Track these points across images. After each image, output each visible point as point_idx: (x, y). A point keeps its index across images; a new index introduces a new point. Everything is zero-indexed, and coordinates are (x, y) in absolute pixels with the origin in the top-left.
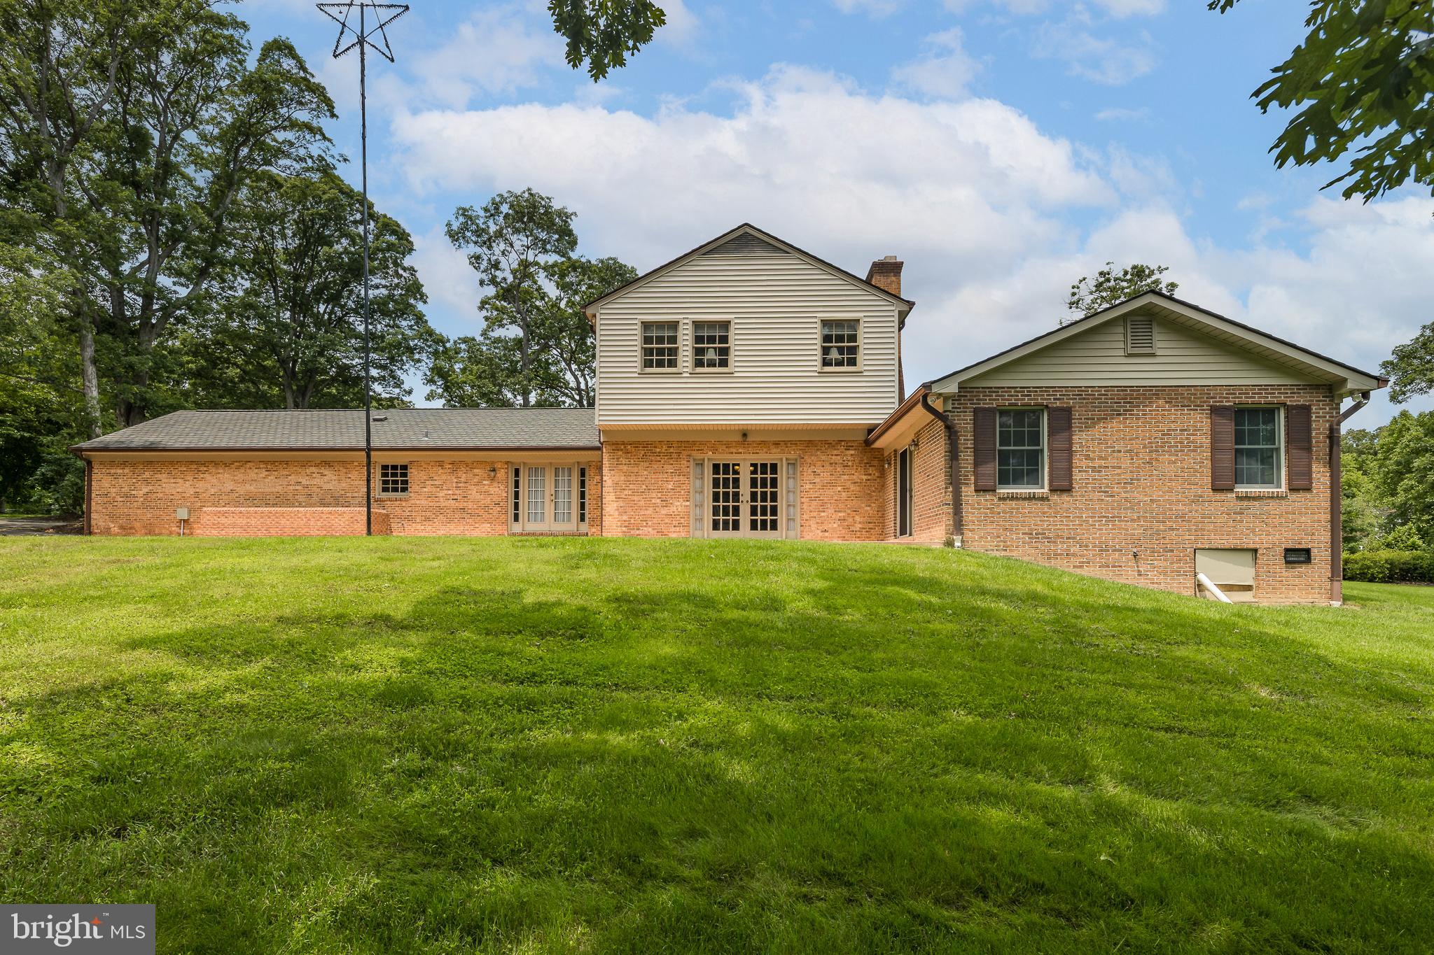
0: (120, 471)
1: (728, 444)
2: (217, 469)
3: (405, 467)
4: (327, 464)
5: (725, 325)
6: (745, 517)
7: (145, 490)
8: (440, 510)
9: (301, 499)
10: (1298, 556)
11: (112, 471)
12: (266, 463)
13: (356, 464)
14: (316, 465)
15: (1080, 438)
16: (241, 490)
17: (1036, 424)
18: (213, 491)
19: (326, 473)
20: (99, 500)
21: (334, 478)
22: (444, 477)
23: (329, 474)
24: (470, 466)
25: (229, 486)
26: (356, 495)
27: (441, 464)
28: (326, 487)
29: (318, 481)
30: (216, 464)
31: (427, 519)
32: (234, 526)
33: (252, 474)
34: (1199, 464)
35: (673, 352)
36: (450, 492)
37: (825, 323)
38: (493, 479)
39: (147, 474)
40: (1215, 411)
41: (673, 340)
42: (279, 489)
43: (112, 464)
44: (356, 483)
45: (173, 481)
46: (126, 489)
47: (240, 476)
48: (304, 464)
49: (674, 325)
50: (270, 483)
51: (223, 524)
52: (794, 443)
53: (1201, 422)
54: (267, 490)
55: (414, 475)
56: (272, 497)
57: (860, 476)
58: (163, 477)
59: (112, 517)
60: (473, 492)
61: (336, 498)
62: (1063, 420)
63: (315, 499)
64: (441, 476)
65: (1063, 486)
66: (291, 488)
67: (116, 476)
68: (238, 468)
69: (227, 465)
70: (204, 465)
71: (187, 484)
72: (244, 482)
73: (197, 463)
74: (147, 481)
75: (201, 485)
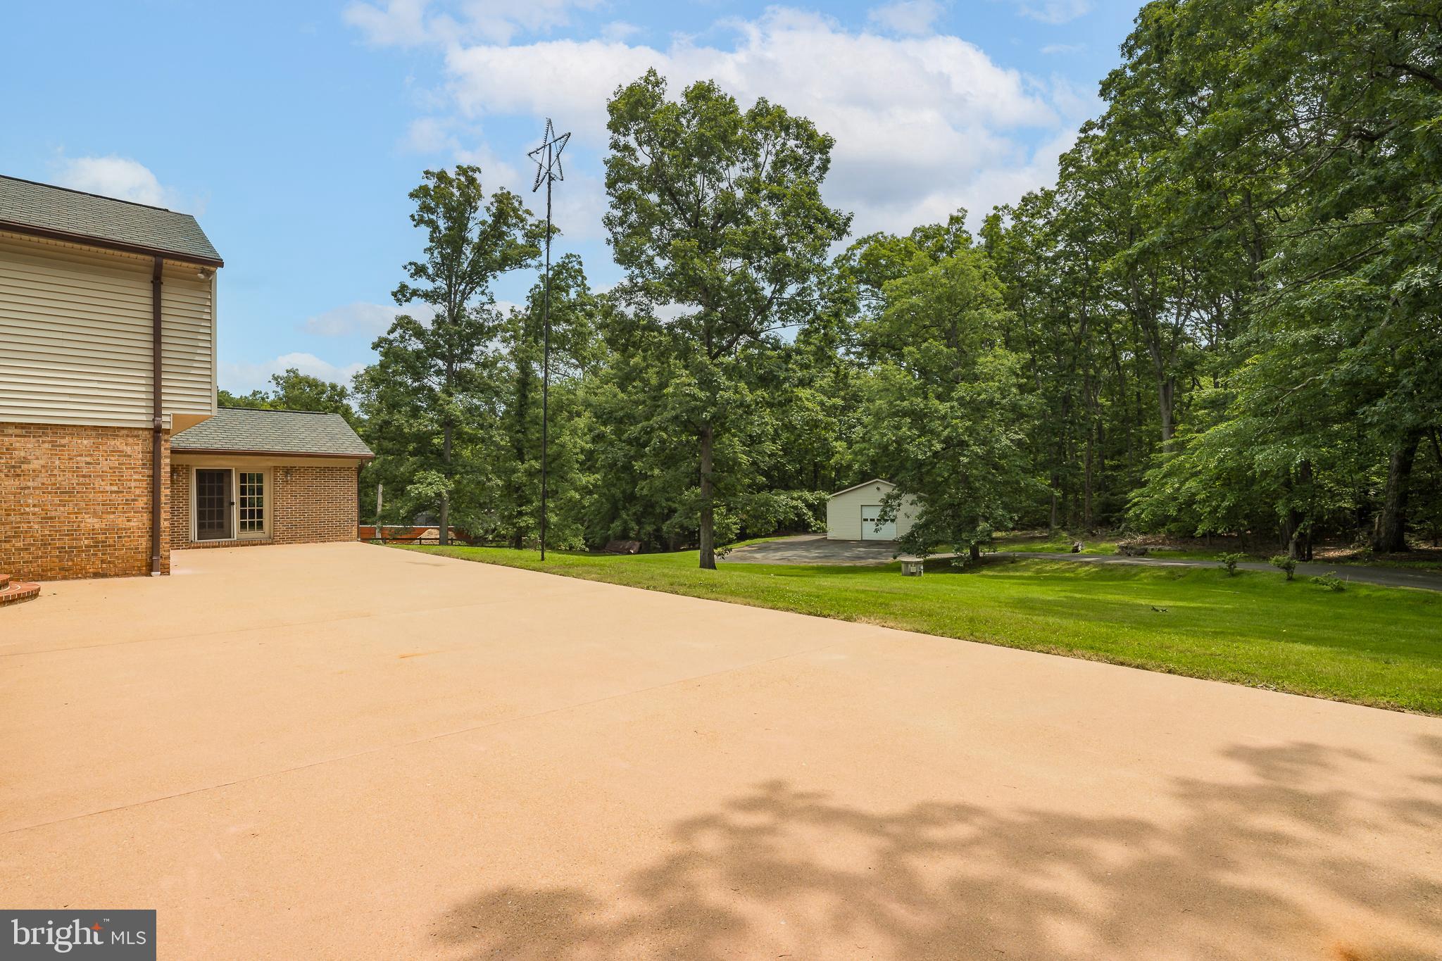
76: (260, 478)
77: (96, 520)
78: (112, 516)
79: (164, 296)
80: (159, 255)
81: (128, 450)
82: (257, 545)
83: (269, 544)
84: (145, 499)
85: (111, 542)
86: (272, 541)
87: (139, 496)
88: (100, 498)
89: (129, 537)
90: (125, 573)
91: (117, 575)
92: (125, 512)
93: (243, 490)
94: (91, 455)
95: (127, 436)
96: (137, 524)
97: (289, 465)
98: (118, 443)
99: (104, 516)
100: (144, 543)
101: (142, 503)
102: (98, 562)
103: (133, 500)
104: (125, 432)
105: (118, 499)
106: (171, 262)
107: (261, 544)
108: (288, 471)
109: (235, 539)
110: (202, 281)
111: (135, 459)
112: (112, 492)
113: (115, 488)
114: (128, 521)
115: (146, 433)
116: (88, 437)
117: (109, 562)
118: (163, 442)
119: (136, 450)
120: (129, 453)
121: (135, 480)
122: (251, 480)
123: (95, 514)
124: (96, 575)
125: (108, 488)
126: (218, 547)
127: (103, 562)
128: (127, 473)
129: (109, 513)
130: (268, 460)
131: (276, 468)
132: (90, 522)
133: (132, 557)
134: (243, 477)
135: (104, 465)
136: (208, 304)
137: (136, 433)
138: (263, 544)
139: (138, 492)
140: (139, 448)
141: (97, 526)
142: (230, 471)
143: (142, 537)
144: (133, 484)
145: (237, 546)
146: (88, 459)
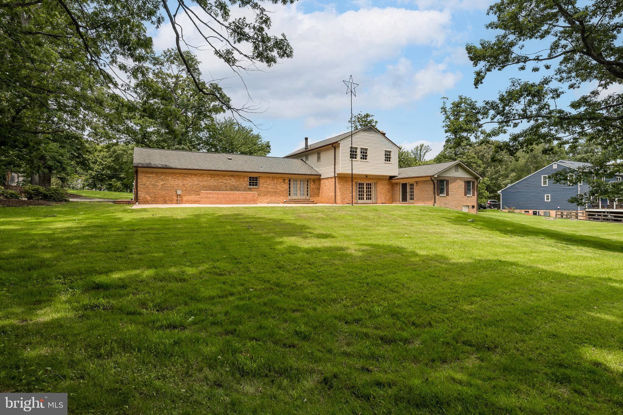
0: (150, 175)
1: (363, 178)
2: (192, 176)
3: (256, 178)
5: (366, 149)
6: (365, 197)
7: (162, 183)
8: (269, 192)
9: (223, 187)
10: (473, 207)
11: (147, 175)
12: (210, 175)
13: (243, 176)
14: (229, 176)
15: (450, 186)
16: (201, 184)
17: (443, 183)
18: (190, 184)
19: (232, 179)
20: (141, 186)
23: (234, 180)
24: (278, 178)
25: (197, 182)
26: (242, 186)
27: (269, 178)
28: (232, 184)
29: (229, 181)
30: (191, 174)
31: (265, 195)
32: (213, 197)
33: (205, 179)
34: (462, 191)
35: (356, 155)
36: (272, 186)
37: (386, 151)
38: (284, 183)
39: (163, 177)
40: (465, 182)
41: (356, 152)
42: (215, 184)
43: (147, 172)
44: (243, 183)
45: (174, 180)
46: (153, 183)
47: (200, 179)
48: (224, 176)
49: (356, 148)
50: (213, 182)
51: (209, 197)
52: (376, 179)
53: (463, 183)
54: (211, 184)
55: (261, 181)
56: (213, 187)
57: (388, 187)
58: (169, 178)
59: (147, 193)
60: (279, 187)
61: (235, 188)
62: (447, 182)
63: (228, 188)
64: (269, 181)
65: (447, 195)
66: (220, 184)
67: (149, 177)
68: (200, 176)
69: (195, 175)
70: (186, 174)
71: (180, 181)
72: (202, 181)
73: (183, 174)
74: (162, 180)
75: (185, 182)
76: (413, 185)
79: (336, 151)
93: (410, 188)
94: (330, 182)
101: (334, 191)
108: (417, 182)
109: (408, 202)
116: (330, 179)
121: (334, 186)
125: (332, 188)
130: (413, 179)
134: (410, 185)
135: (331, 184)
136: (340, 150)
137: (334, 178)
140: (334, 180)
142: (407, 183)
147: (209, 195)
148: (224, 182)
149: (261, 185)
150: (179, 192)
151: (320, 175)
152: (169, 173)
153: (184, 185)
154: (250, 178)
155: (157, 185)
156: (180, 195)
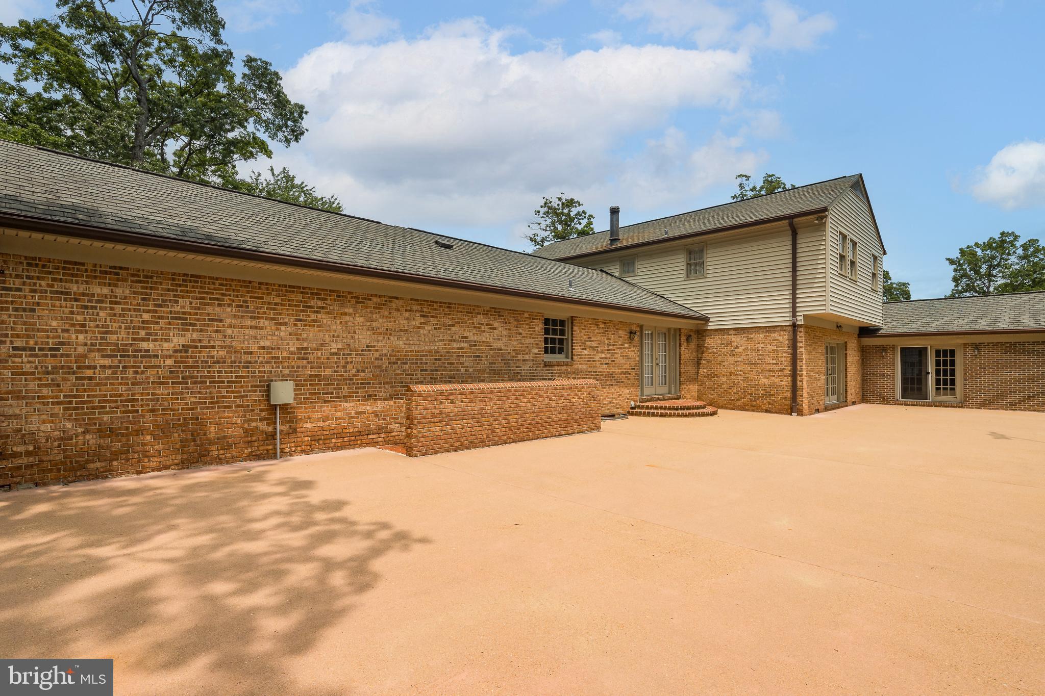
1: (833, 332)
2: (342, 306)
3: (563, 323)
4: (496, 312)
5: (855, 245)
6: (830, 386)
7: (178, 341)
11: (74, 288)
13: (526, 315)
14: (485, 313)
18: (334, 347)
19: (496, 325)
21: (505, 333)
22: (599, 338)
23: (500, 328)
24: (616, 326)
25: (364, 338)
26: (527, 357)
28: (498, 345)
30: (340, 296)
32: (463, 415)
36: (603, 355)
38: (631, 342)
39: (184, 305)
42: (438, 346)
44: (527, 341)
45: (249, 322)
46: (120, 336)
47: (381, 323)
48: (472, 310)
49: (844, 239)
51: (448, 415)
55: (576, 337)
58: (228, 313)
64: (596, 336)
66: (455, 345)
67: (87, 303)
68: (378, 307)
69: (360, 300)
70: (317, 294)
71: (284, 331)
72: (388, 333)
73: (303, 290)
74: (183, 322)
75: (312, 335)
76: (953, 353)
77: (766, 380)
78: (773, 378)
79: (798, 241)
80: (791, 217)
81: (781, 339)
82: (948, 407)
83: (959, 407)
84: (789, 368)
85: (772, 393)
86: (961, 405)
87: (786, 366)
88: (768, 367)
89: (782, 390)
90: (779, 412)
91: (776, 413)
92: (779, 376)
93: (938, 363)
94: (763, 343)
95: (781, 330)
96: (785, 383)
97: (977, 342)
98: (776, 335)
99: (770, 377)
100: (789, 395)
101: (788, 370)
102: (767, 404)
103: (784, 369)
104: (779, 328)
105: (776, 368)
106: (799, 219)
107: (952, 407)
108: (977, 347)
109: (931, 400)
110: (816, 225)
111: (784, 344)
112: (773, 364)
113: (774, 362)
114: (781, 381)
115: (790, 328)
116: (762, 333)
117: (772, 404)
118: (798, 333)
119: (784, 338)
120: (781, 341)
121: (785, 357)
122: (945, 355)
123: (765, 377)
124: (767, 411)
125: (771, 362)
126: (916, 405)
127: (769, 404)
128: (780, 353)
129: (772, 376)
130: (957, 338)
131: (965, 345)
132: (764, 381)
133: (783, 403)
134: (938, 353)
135: (770, 348)
136: (824, 238)
137: (784, 328)
138: (954, 407)
139: (786, 364)
140: (786, 337)
141: (766, 383)
142: (926, 348)
143: (788, 391)
144: (783, 359)
145: (932, 406)
146: (762, 345)
147: (448, 407)
148: (472, 338)
149: (578, 349)
150: (284, 393)
151: (706, 320)
152: (227, 284)
153: (303, 352)
154: (547, 321)
155: (147, 354)
156: (284, 407)
